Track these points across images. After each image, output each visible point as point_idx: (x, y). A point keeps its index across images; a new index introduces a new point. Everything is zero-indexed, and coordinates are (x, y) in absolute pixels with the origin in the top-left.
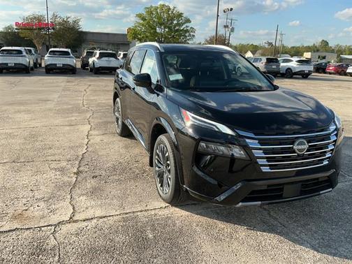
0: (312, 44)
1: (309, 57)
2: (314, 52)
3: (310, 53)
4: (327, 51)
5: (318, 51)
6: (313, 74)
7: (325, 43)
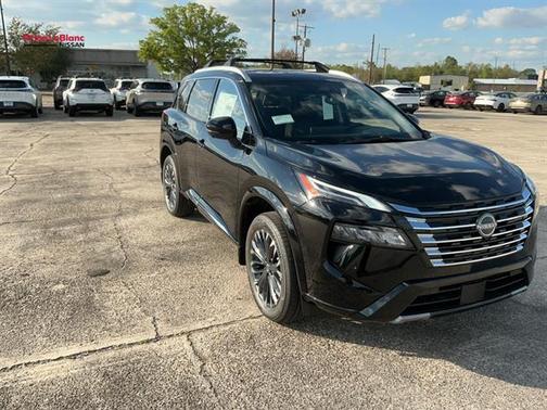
0: (433, 64)
1: (428, 83)
2: (436, 74)
3: (429, 77)
4: (454, 74)
5: (442, 73)
6: (420, 109)
7: (452, 61)
